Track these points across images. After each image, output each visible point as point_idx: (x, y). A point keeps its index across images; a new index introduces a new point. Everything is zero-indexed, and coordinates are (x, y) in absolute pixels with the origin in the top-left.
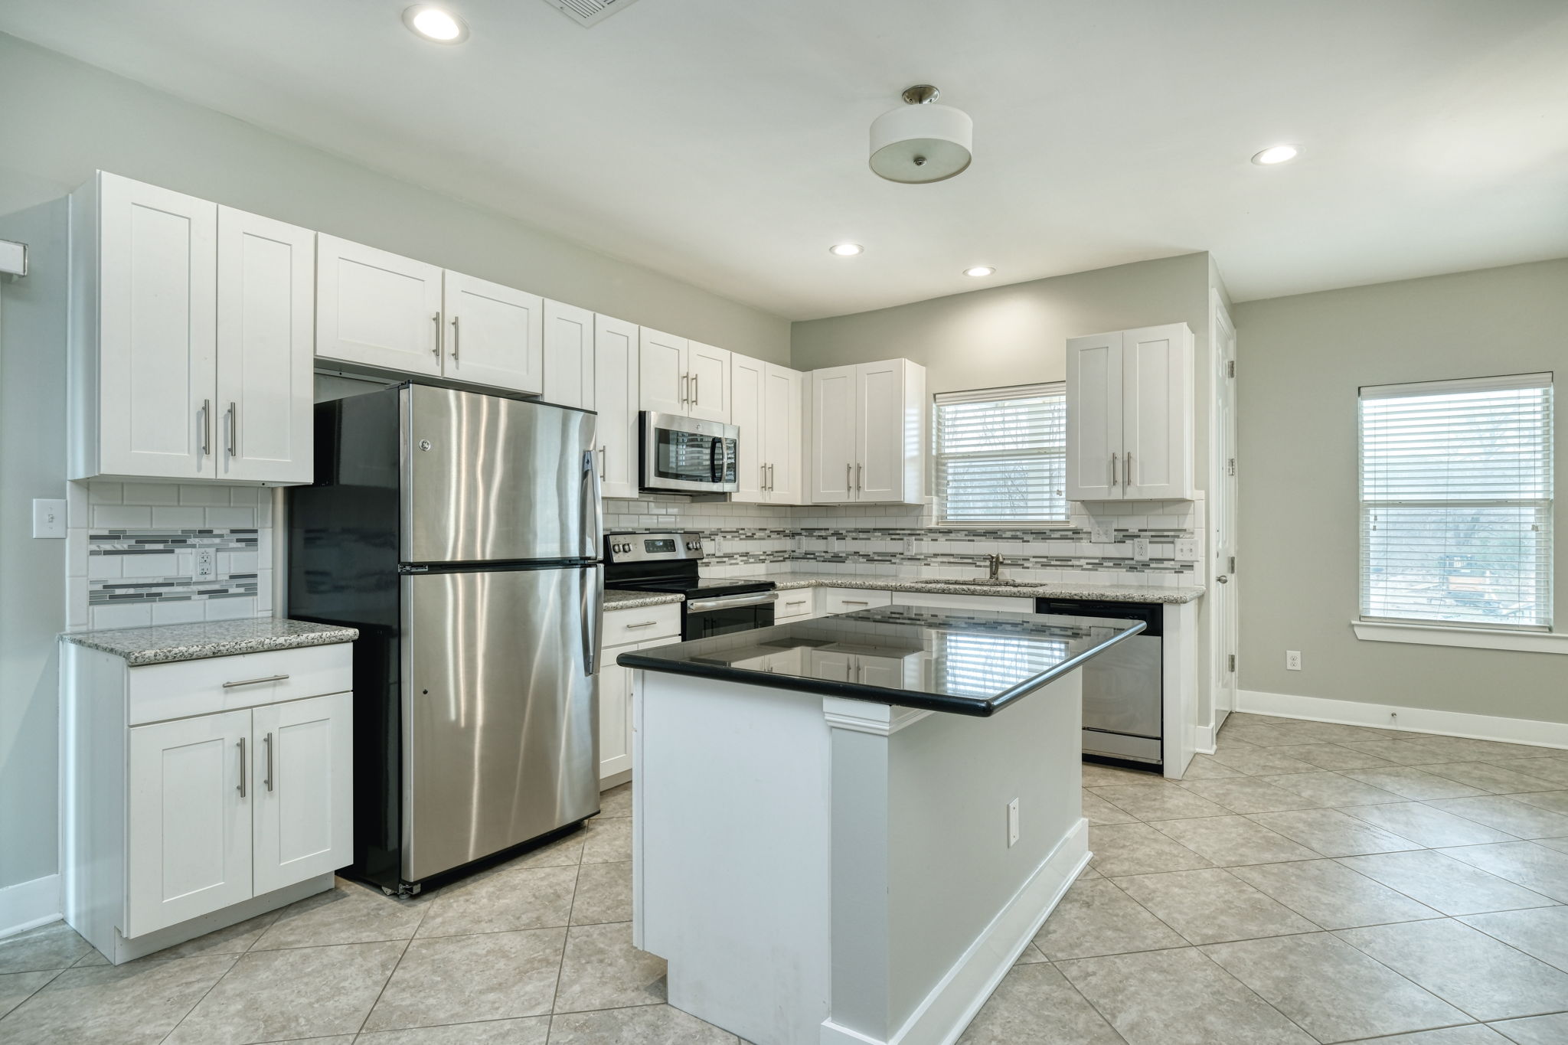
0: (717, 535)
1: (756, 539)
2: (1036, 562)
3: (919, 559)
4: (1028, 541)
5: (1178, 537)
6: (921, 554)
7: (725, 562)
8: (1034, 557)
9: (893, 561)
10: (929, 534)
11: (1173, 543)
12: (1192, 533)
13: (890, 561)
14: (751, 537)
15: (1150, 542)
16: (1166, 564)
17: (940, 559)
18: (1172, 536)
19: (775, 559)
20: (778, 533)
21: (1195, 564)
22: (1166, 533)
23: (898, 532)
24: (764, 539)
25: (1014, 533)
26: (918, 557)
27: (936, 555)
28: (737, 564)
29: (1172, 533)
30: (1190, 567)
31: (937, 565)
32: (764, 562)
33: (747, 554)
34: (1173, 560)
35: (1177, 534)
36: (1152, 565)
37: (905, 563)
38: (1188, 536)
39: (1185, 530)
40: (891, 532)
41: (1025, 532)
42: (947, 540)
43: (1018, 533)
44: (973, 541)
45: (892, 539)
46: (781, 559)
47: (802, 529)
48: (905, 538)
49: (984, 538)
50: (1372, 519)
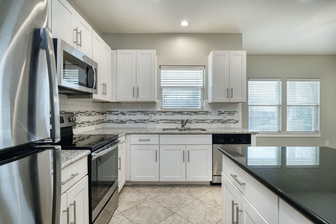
0: (78, 114)
1: (92, 115)
2: (195, 122)
3: (155, 122)
4: (192, 115)
5: (235, 113)
6: (156, 120)
7: (81, 126)
8: (194, 120)
9: (145, 122)
10: (159, 113)
11: (233, 115)
12: (238, 112)
13: (144, 122)
14: (90, 115)
15: (227, 115)
16: (232, 121)
17: (162, 121)
18: (233, 113)
19: (98, 123)
20: (98, 113)
21: (239, 121)
22: (232, 112)
23: (147, 112)
24: (94, 115)
25: (187, 112)
26: (155, 121)
27: (161, 120)
28: (86, 126)
29: (233, 112)
30: (238, 122)
31: (161, 123)
32: (94, 125)
33: (88, 122)
34: (234, 120)
35: (234, 112)
36: (228, 122)
37: (149, 123)
38: (237, 113)
39: (236, 111)
40: (144, 112)
41: (191, 112)
42: (165, 115)
43: (189, 112)
44: (174, 115)
45: (144, 115)
46: (99, 123)
47: (107, 111)
48: (150, 114)
49: (177, 114)
50: (250, 109)
